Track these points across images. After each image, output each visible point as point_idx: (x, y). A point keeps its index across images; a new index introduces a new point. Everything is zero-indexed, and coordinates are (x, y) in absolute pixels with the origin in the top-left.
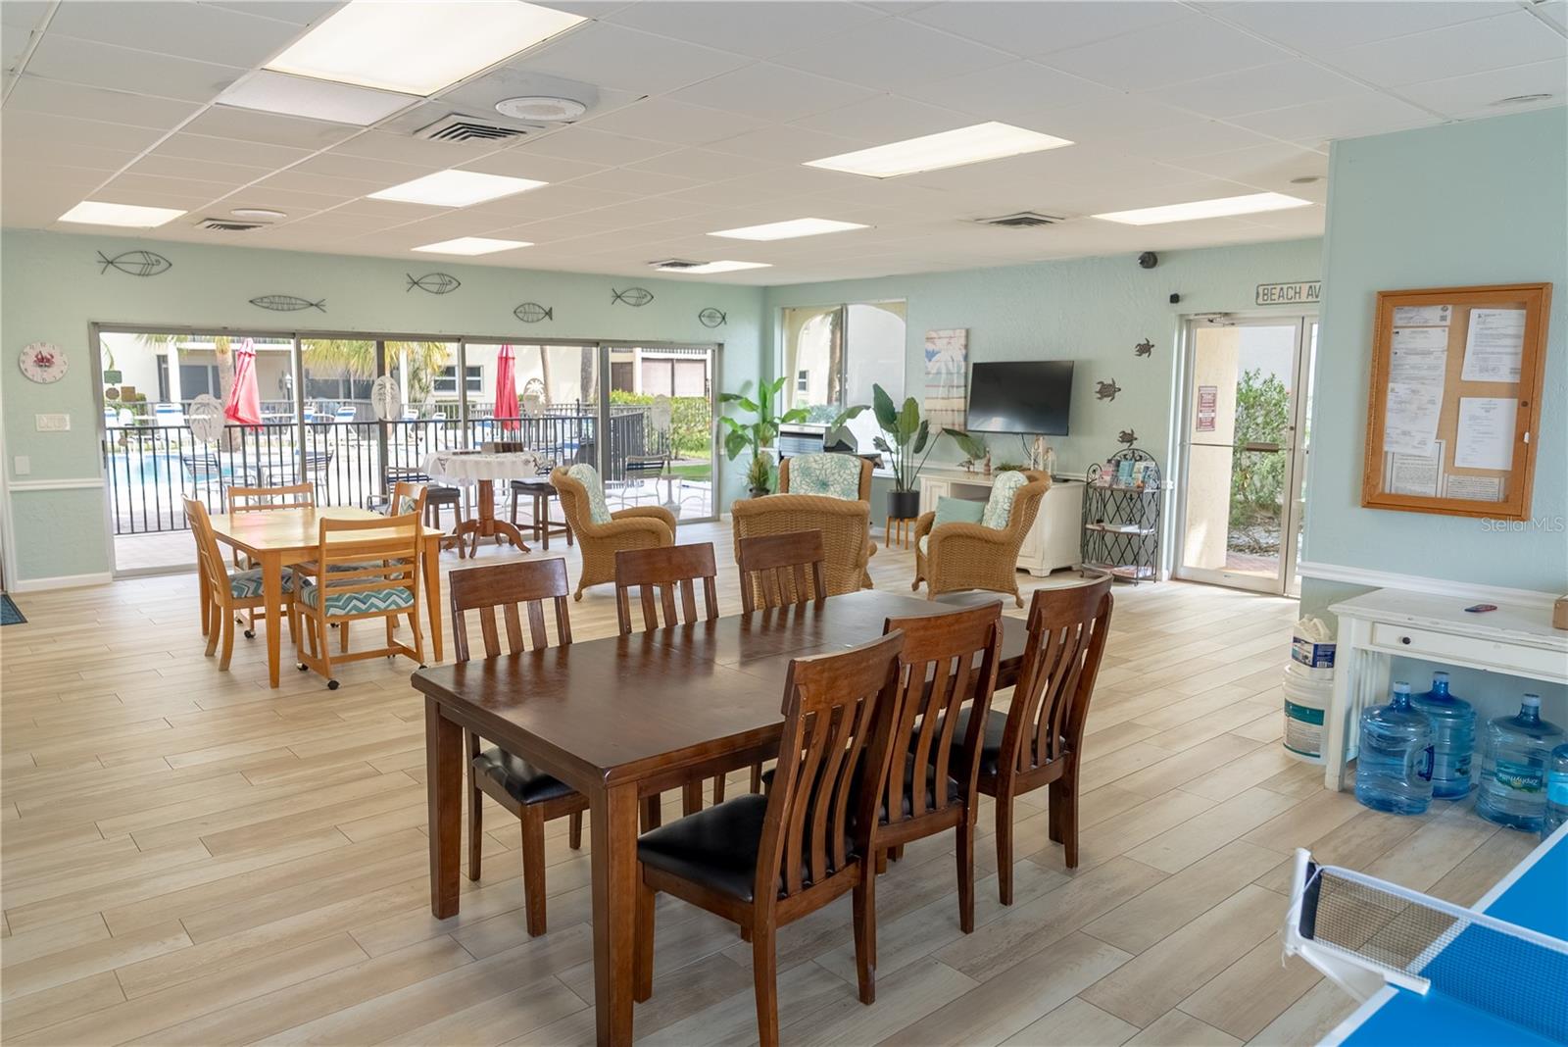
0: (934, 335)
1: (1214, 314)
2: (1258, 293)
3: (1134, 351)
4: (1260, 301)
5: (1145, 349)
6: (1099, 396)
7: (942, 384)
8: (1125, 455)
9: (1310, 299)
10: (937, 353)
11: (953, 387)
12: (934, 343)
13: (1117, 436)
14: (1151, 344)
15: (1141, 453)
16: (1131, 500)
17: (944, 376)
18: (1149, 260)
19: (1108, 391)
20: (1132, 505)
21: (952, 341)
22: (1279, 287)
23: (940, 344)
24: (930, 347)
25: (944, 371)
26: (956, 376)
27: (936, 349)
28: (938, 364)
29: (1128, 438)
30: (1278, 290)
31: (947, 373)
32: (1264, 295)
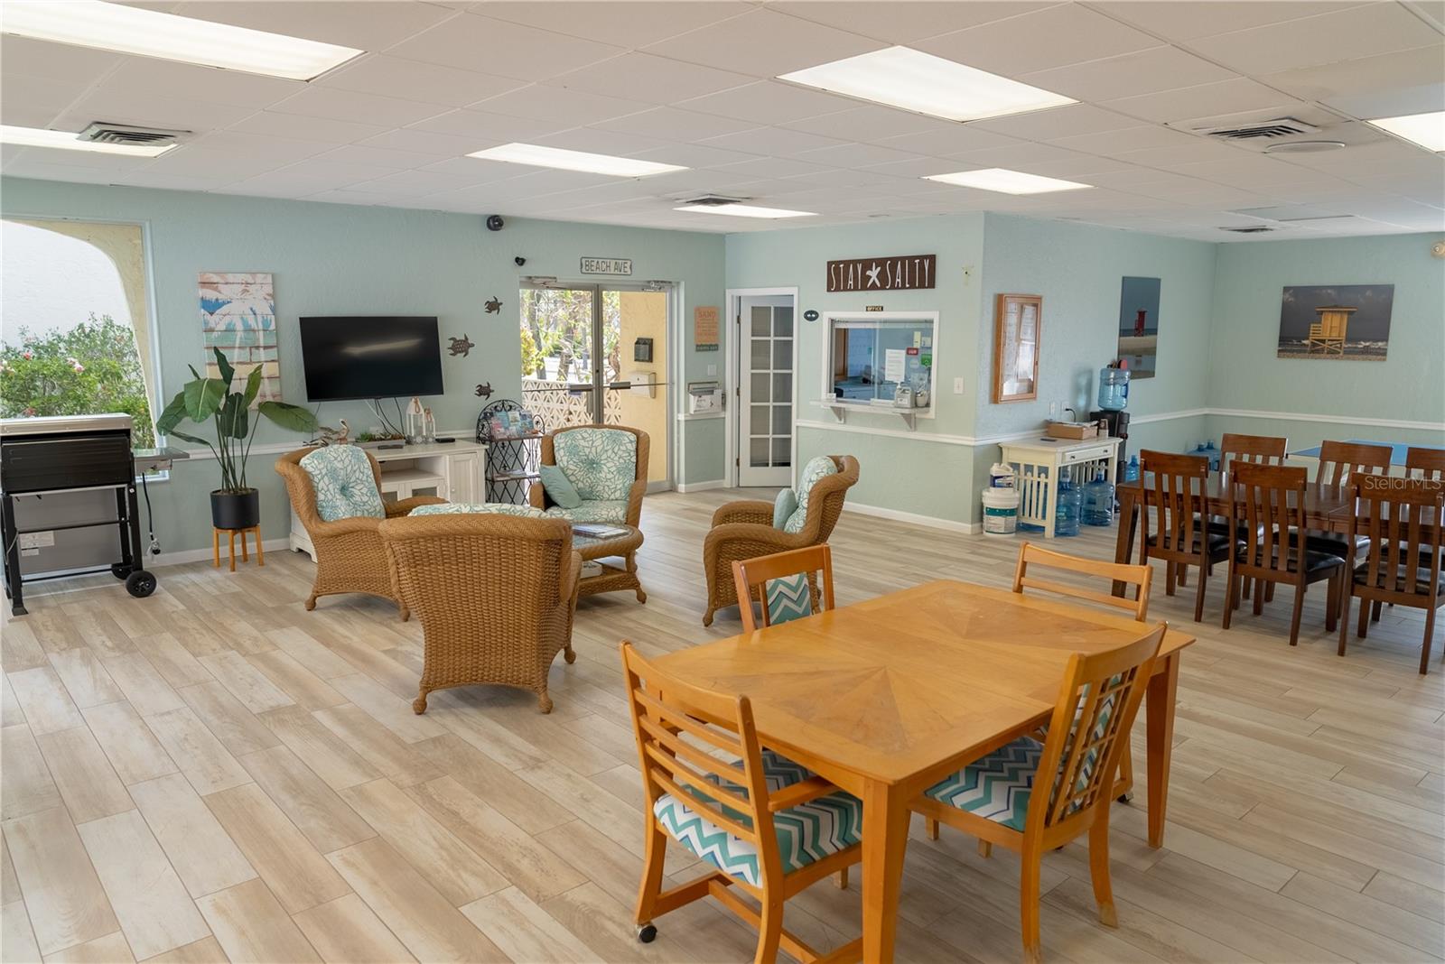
0: (215, 279)
1: (550, 278)
2: (581, 264)
3: (484, 308)
4: (584, 271)
5: (493, 306)
6: (452, 352)
7: (237, 345)
8: (496, 407)
9: (616, 272)
10: (224, 304)
11: (258, 347)
12: (216, 289)
13: (475, 390)
14: (499, 301)
15: (511, 403)
16: (503, 448)
17: (240, 335)
18: (495, 223)
19: (462, 347)
20: (504, 452)
21: (251, 288)
22: (596, 260)
23: (226, 292)
24: (210, 295)
25: (239, 327)
26: (261, 333)
27: (221, 297)
28: (227, 319)
29: (484, 391)
30: (595, 263)
31: (245, 331)
32: (587, 265)
